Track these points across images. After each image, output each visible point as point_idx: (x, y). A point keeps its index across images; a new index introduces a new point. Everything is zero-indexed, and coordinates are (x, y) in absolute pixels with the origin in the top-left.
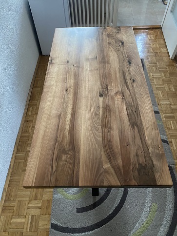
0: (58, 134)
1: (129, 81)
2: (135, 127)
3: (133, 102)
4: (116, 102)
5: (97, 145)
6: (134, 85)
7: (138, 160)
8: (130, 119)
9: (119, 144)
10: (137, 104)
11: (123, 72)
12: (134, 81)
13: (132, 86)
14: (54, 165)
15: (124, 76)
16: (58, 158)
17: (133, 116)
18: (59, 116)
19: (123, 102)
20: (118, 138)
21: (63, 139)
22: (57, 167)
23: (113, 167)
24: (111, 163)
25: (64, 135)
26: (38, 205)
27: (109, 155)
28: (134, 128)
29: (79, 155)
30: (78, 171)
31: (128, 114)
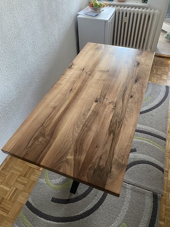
0: (46, 121)
1: (127, 96)
2: (112, 134)
3: (121, 114)
4: (106, 110)
5: (71, 139)
6: (130, 100)
7: (99, 162)
8: (110, 127)
9: (90, 144)
10: (124, 117)
11: (126, 87)
12: (131, 97)
13: (128, 100)
14: (30, 143)
15: (125, 91)
16: (37, 138)
17: (115, 125)
18: (54, 108)
19: (112, 111)
20: (92, 139)
21: (48, 125)
22: (32, 144)
23: (75, 160)
24: (75, 156)
25: (50, 123)
26: (24, 182)
27: (77, 150)
28: (110, 134)
29: (53, 142)
30: (46, 153)
31: (111, 122)
